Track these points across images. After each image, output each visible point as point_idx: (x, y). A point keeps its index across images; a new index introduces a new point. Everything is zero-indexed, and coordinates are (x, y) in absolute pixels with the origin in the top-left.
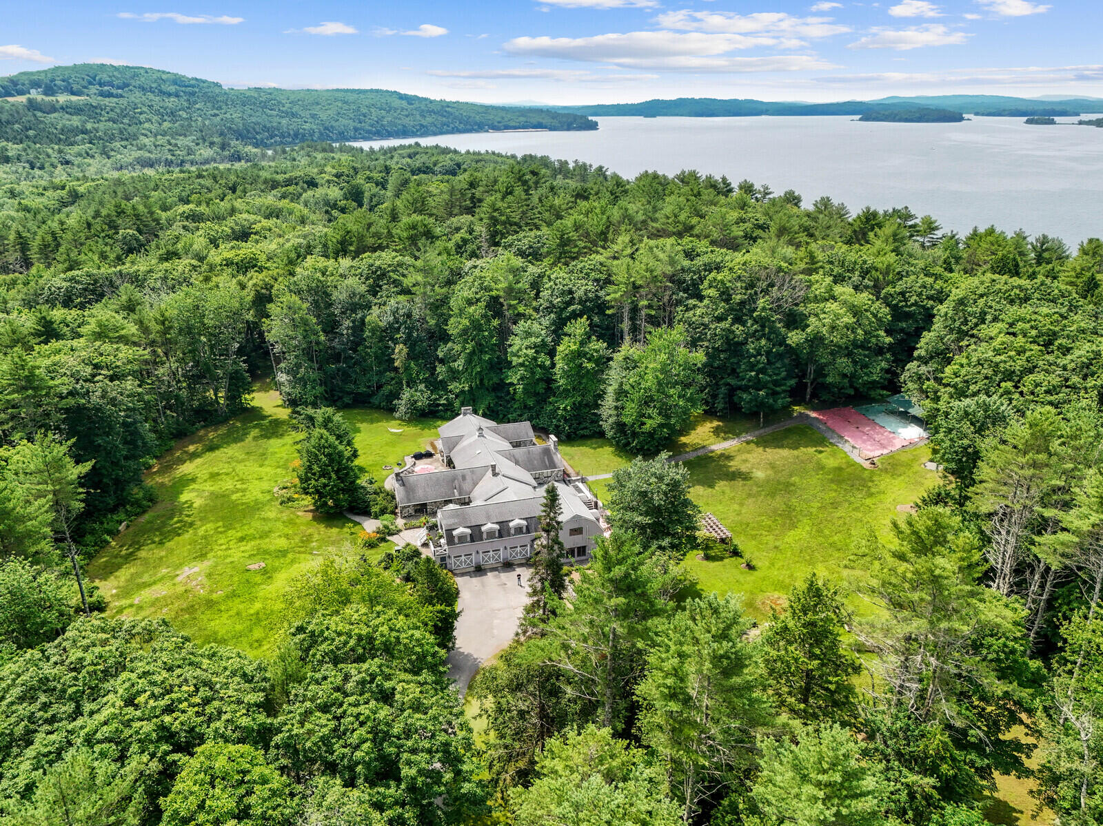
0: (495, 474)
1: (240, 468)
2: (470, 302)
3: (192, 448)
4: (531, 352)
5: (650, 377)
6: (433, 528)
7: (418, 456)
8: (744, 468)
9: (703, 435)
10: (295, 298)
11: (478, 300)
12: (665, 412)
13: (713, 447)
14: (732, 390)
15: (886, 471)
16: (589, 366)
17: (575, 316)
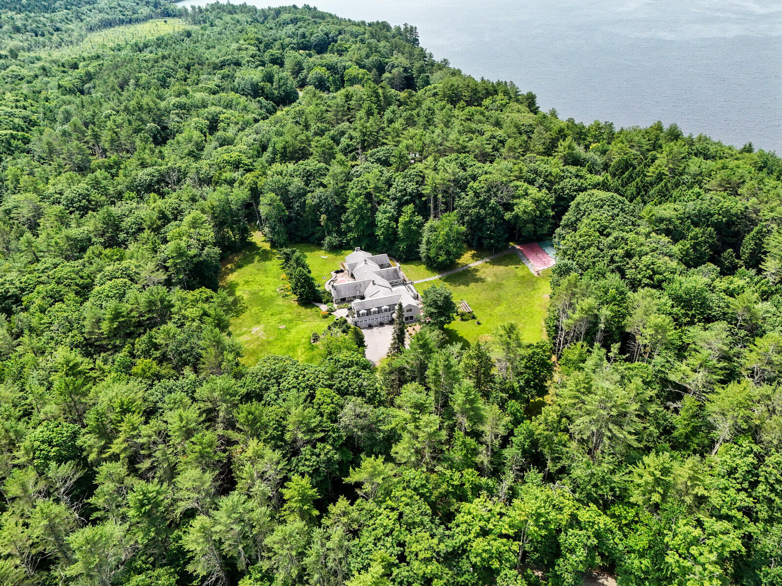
0: (374, 284)
1: (257, 278)
2: (357, 195)
3: (229, 266)
4: (387, 221)
5: (441, 238)
6: (350, 309)
7: (337, 272)
8: (483, 277)
9: (467, 259)
10: (273, 194)
11: (361, 194)
12: (448, 253)
13: (470, 265)
14: (480, 238)
15: (543, 277)
16: (414, 228)
17: (407, 203)
